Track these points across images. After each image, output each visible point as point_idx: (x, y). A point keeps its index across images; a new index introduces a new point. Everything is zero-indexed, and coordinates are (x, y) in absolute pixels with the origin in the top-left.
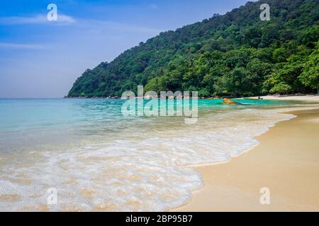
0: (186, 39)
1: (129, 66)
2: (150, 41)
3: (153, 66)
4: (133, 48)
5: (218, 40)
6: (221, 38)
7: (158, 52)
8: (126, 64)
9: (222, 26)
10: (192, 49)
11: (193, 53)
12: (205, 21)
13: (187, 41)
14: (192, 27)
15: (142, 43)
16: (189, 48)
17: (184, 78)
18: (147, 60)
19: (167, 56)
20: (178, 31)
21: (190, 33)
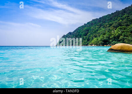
0: (104, 22)
1: (81, 33)
2: (88, 23)
3: (91, 33)
4: (81, 26)
5: (120, 21)
6: (121, 20)
7: (93, 27)
8: (79, 32)
9: (121, 15)
10: (108, 26)
11: (109, 27)
12: (112, 14)
13: (105, 22)
14: (106, 16)
15: (85, 24)
16: (107, 25)
17: (111, 38)
18: (88, 31)
19: (97, 29)
20: (100, 18)
21: (106, 19)
